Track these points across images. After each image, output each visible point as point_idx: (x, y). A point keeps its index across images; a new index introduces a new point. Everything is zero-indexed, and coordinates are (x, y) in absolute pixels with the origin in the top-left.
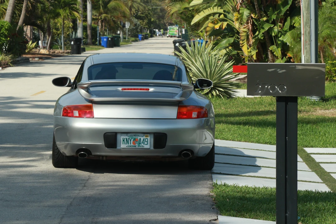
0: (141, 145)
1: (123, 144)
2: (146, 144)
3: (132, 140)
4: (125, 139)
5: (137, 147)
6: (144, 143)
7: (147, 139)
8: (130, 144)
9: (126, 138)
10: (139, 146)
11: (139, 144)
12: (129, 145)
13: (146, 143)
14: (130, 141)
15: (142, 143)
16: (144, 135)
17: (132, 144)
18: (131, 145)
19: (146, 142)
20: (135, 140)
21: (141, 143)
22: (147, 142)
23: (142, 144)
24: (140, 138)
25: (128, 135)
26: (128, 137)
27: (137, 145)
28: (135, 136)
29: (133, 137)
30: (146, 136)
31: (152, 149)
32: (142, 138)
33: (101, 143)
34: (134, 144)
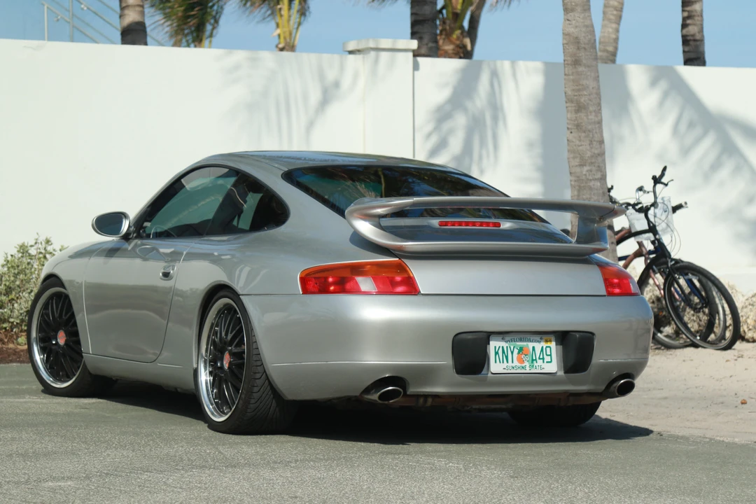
0: (537, 365)
1: (496, 362)
2: (547, 362)
3: (516, 351)
4: (501, 349)
5: (528, 368)
6: (543, 359)
7: (548, 349)
8: (513, 363)
9: (503, 347)
10: (532, 367)
11: (533, 360)
12: (510, 364)
13: (547, 359)
14: (512, 353)
15: (539, 359)
16: (541, 339)
17: (516, 363)
18: (513, 365)
19: (547, 355)
20: (521, 350)
21: (536, 360)
22: (551, 355)
23: (540, 362)
24: (534, 348)
25: (507, 338)
26: (507, 345)
27: (527, 364)
28: (521, 340)
29: (518, 343)
30: (546, 341)
31: (561, 373)
32: (538, 346)
33: (445, 360)
34: (520, 361)
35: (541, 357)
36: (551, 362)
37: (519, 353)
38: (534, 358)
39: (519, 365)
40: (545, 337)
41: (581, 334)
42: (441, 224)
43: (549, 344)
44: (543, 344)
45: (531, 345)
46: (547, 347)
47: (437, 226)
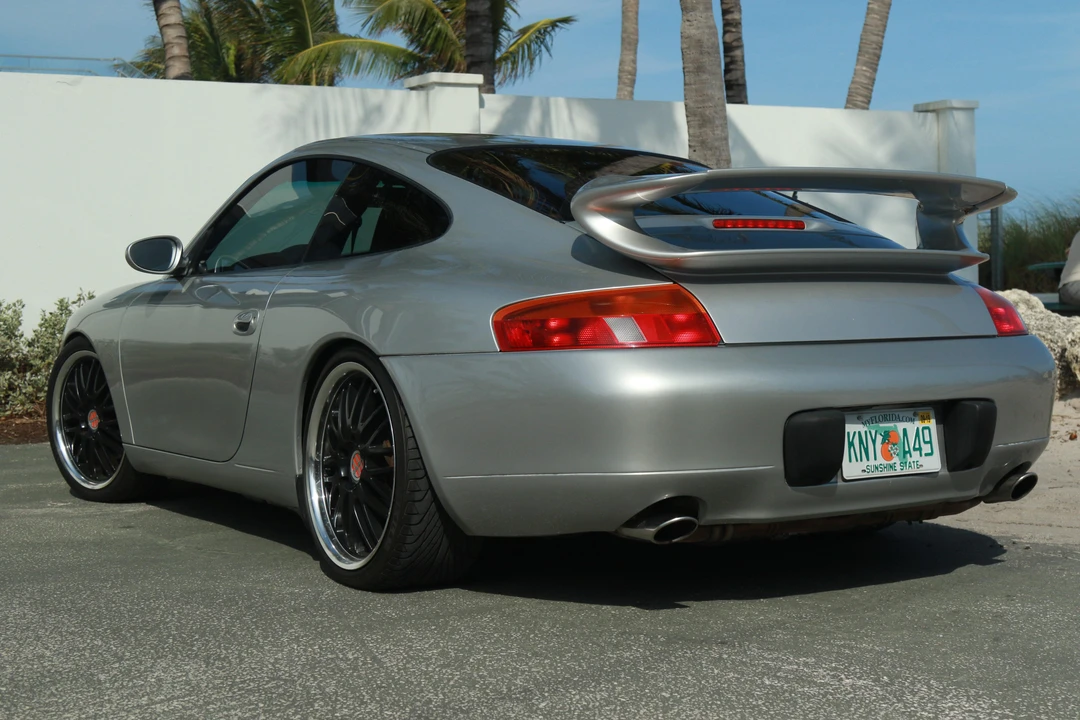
0: (911, 460)
1: (850, 461)
2: (926, 455)
3: (879, 439)
4: (857, 435)
5: (898, 467)
6: (920, 449)
7: (926, 432)
8: (875, 459)
9: (859, 433)
10: (903, 464)
11: (905, 453)
12: (872, 462)
13: (926, 449)
14: (874, 442)
15: (915, 449)
16: (915, 414)
17: (881, 460)
18: (877, 463)
19: (925, 442)
20: (887, 437)
21: (909, 452)
22: (930, 442)
23: (916, 455)
24: (905, 430)
25: (866, 417)
26: (866, 429)
27: (896, 460)
28: (886, 419)
29: (881, 425)
30: (923, 419)
31: (945, 472)
32: (912, 427)
33: (771, 463)
34: (887, 456)
35: (917, 446)
36: (931, 454)
37: (883, 442)
38: (907, 449)
39: (885, 462)
40: (921, 411)
41: (982, 403)
42: (717, 224)
43: (926, 424)
44: (919, 424)
45: (900, 426)
46: (924, 428)
47: (712, 227)
